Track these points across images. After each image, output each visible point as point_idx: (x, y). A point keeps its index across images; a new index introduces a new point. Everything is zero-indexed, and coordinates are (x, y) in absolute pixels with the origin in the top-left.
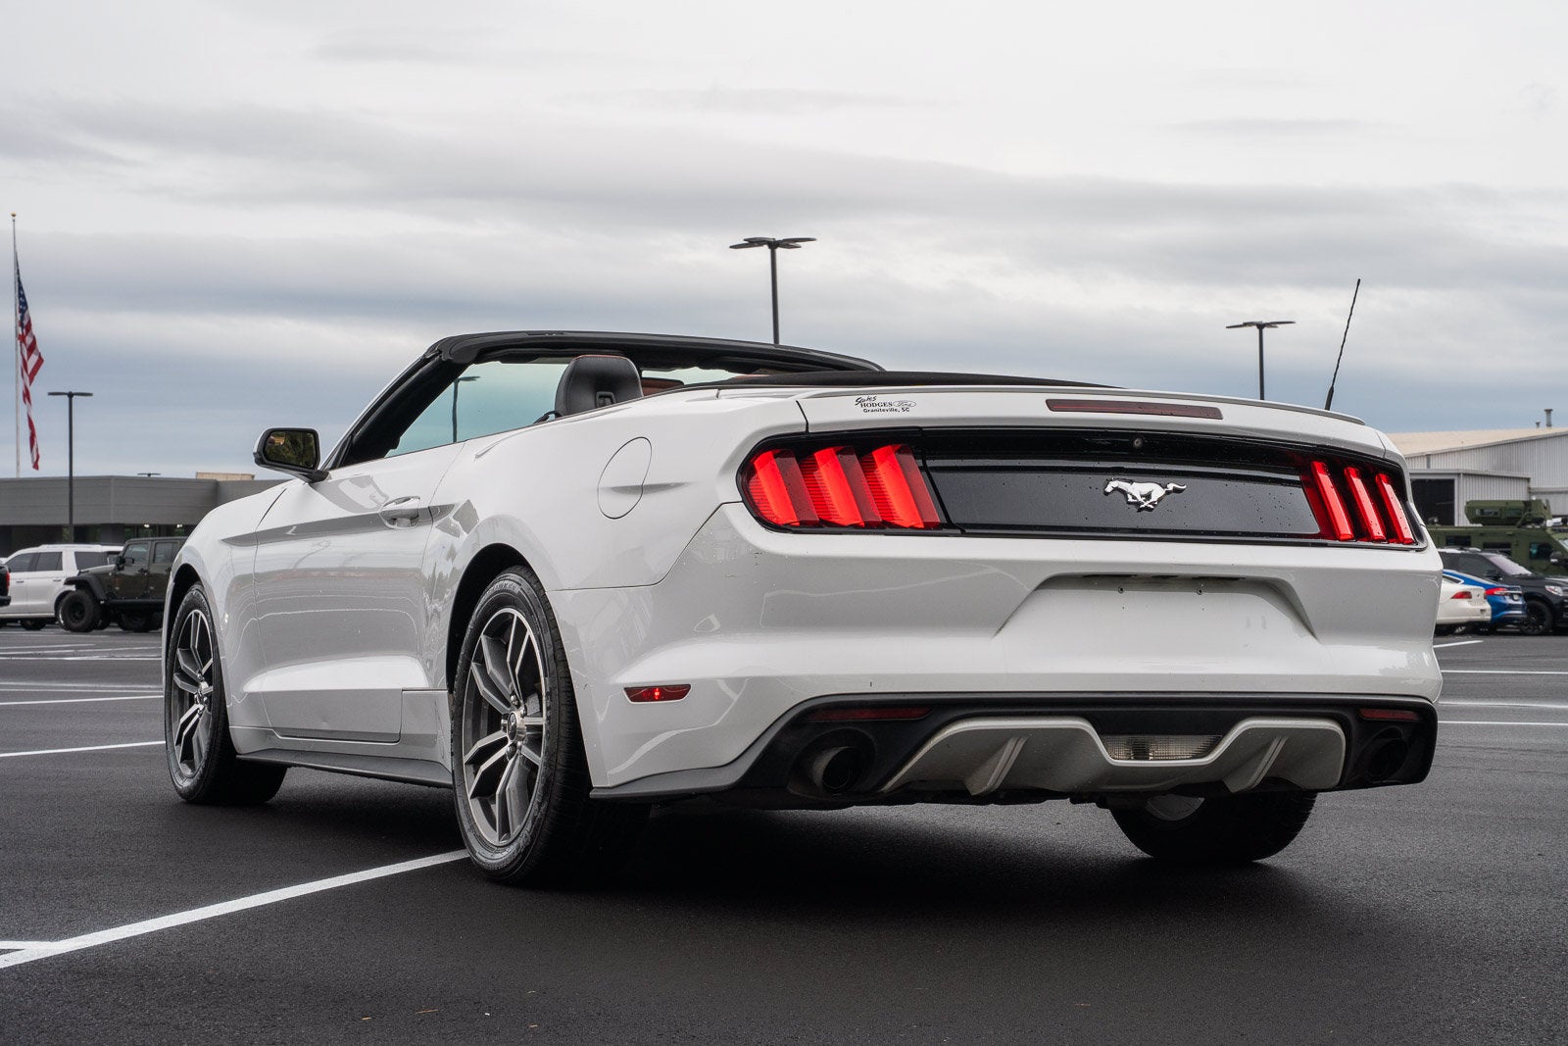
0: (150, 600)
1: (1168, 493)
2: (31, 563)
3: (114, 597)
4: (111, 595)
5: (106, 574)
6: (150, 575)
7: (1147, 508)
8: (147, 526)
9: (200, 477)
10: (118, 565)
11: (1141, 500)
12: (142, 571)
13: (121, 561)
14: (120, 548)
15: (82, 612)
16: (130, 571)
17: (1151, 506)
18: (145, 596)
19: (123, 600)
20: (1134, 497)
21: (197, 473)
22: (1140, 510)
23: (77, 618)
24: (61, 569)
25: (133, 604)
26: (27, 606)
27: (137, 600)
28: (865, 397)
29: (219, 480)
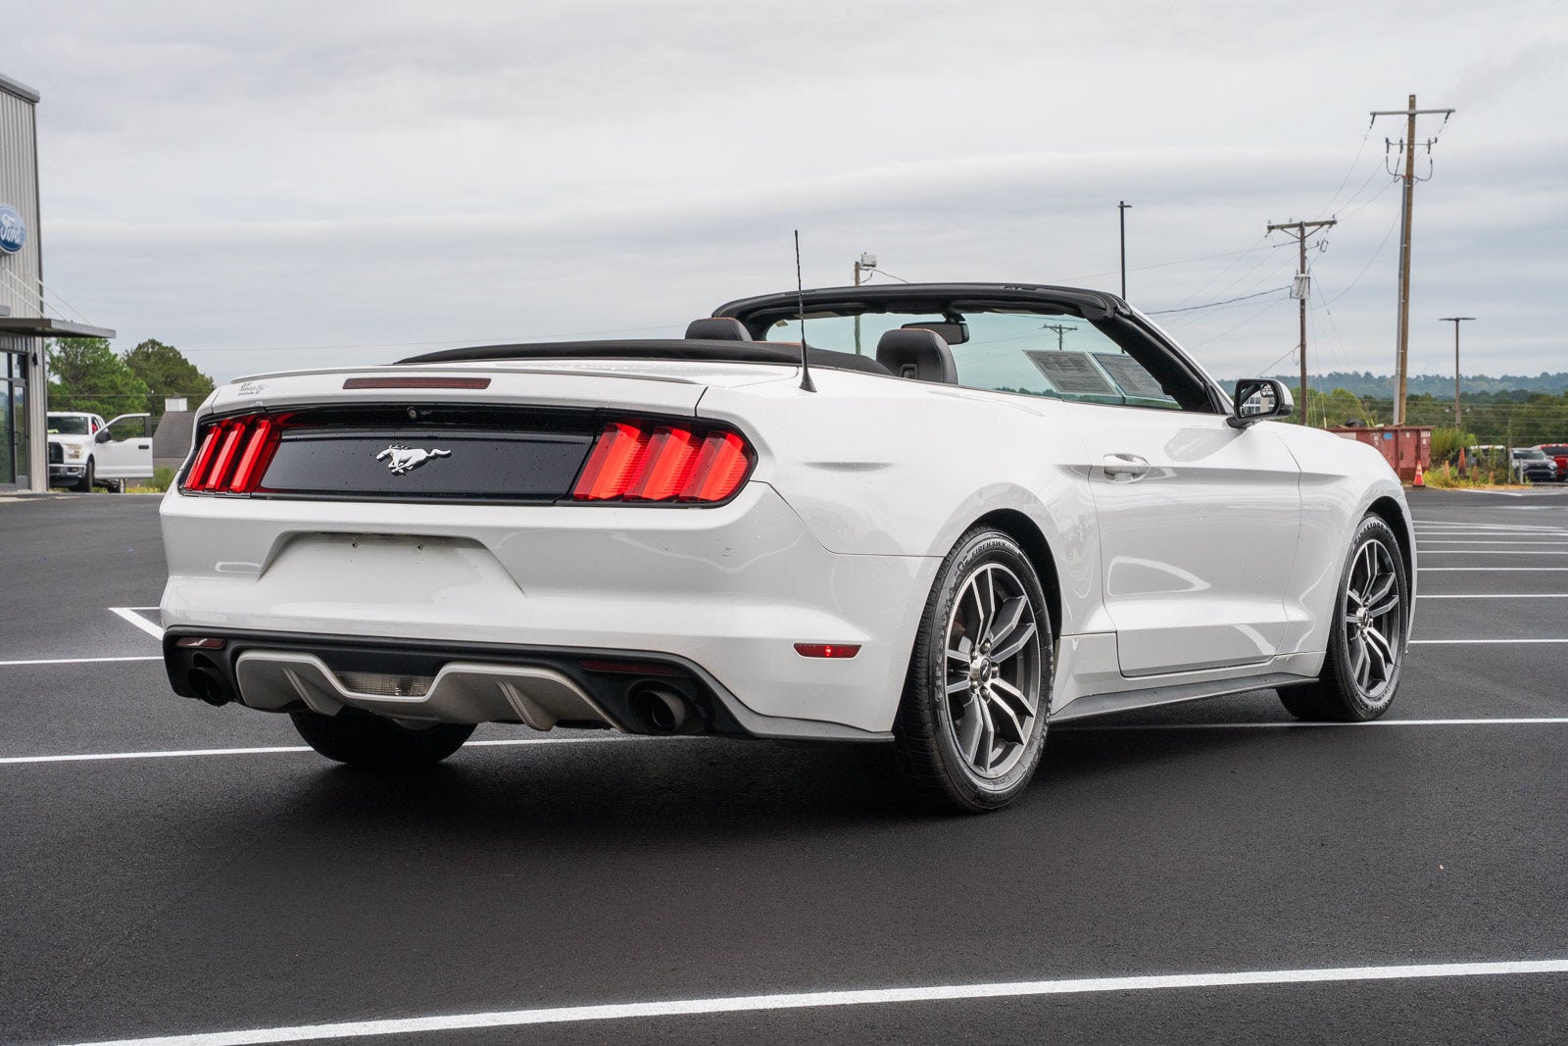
7: (398, 472)
11: (396, 465)
17: (402, 471)
20: (393, 463)
22: (395, 474)
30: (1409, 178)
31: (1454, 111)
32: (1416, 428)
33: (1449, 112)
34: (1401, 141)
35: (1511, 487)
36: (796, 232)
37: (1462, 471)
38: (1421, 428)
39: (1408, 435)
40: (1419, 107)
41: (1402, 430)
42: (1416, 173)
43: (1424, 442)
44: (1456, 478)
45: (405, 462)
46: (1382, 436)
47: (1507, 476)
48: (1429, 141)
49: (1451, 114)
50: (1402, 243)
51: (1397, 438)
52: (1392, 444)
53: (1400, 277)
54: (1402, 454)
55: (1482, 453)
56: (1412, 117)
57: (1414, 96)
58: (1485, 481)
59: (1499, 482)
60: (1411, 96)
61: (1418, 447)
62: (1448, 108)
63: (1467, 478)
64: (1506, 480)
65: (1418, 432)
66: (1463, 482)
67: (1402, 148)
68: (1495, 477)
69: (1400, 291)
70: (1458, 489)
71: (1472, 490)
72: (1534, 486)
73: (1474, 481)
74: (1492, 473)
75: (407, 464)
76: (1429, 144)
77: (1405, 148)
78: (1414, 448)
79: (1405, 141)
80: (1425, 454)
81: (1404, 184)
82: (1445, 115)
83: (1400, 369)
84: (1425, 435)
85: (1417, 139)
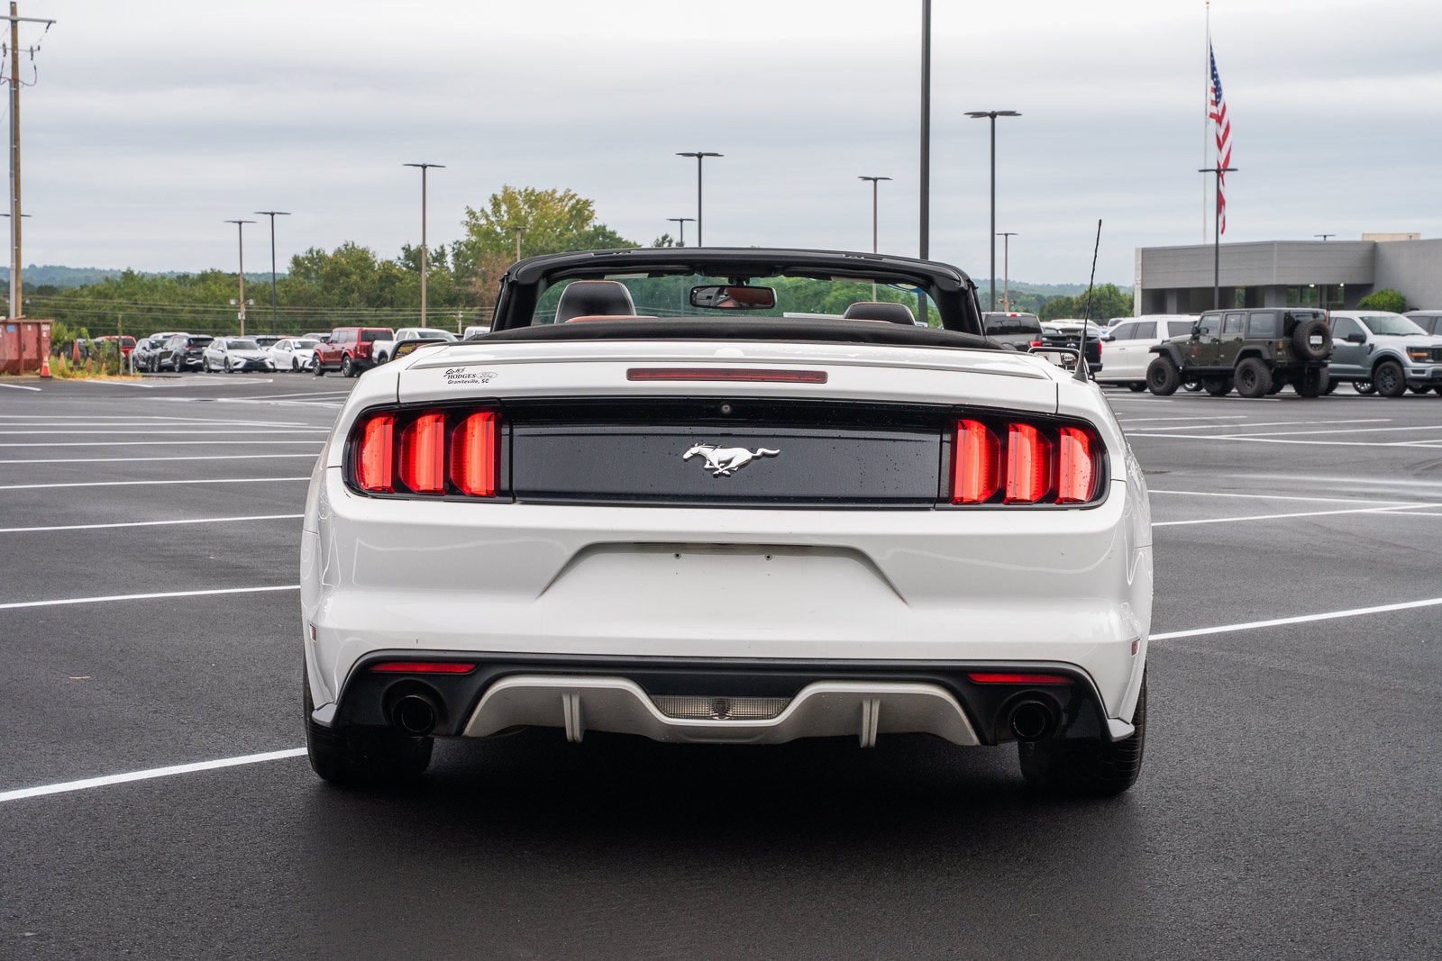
0: (1221, 367)
1: (758, 458)
2: (1132, 332)
3: (1190, 364)
4: (1188, 362)
5: (1184, 343)
6: (1220, 344)
7: (721, 474)
8: (1313, 286)
9: (1366, 239)
10: (1194, 335)
11: (717, 466)
12: (1214, 340)
13: (1197, 331)
14: (1197, 318)
15: (1163, 378)
16: (1204, 340)
17: (727, 473)
18: (1216, 363)
19: (1198, 367)
20: (711, 464)
21: (1364, 235)
22: (716, 476)
23: (1159, 383)
24: (1156, 337)
25: (1205, 370)
26: (1128, 370)
27: (1210, 367)
28: (455, 369)
29: (1377, 241)
30: (15, 81)
31: (55, 22)
32: (37, 321)
33: (50, 22)
34: (4, 45)
35: (124, 378)
36: (1101, 221)
37: (76, 362)
38: (41, 321)
39: (29, 328)
40: (20, 14)
41: (24, 323)
42: (21, 77)
43: (44, 335)
44: (71, 369)
45: (728, 462)
46: (5, 328)
47: (119, 368)
48: (32, 48)
49: (52, 24)
50: (11, 144)
51: (19, 330)
52: (15, 336)
53: (11, 176)
54: (24, 346)
55: (94, 346)
56: (14, 23)
57: (15, 3)
58: (98, 372)
59: (112, 373)
60: (12, 3)
61: (39, 340)
62: (49, 18)
63: (81, 369)
64: (118, 371)
65: (39, 325)
66: (79, 373)
67: (5, 51)
68: (107, 369)
69: (11, 190)
70: (74, 380)
71: (90, 380)
72: (143, 376)
73: (89, 371)
74: (104, 365)
75: (731, 465)
76: (32, 51)
77: (9, 53)
78: (35, 340)
79: (9, 45)
80: (46, 346)
81: (11, 86)
82: (47, 24)
83: (15, 264)
84: (45, 328)
85: (21, 45)
